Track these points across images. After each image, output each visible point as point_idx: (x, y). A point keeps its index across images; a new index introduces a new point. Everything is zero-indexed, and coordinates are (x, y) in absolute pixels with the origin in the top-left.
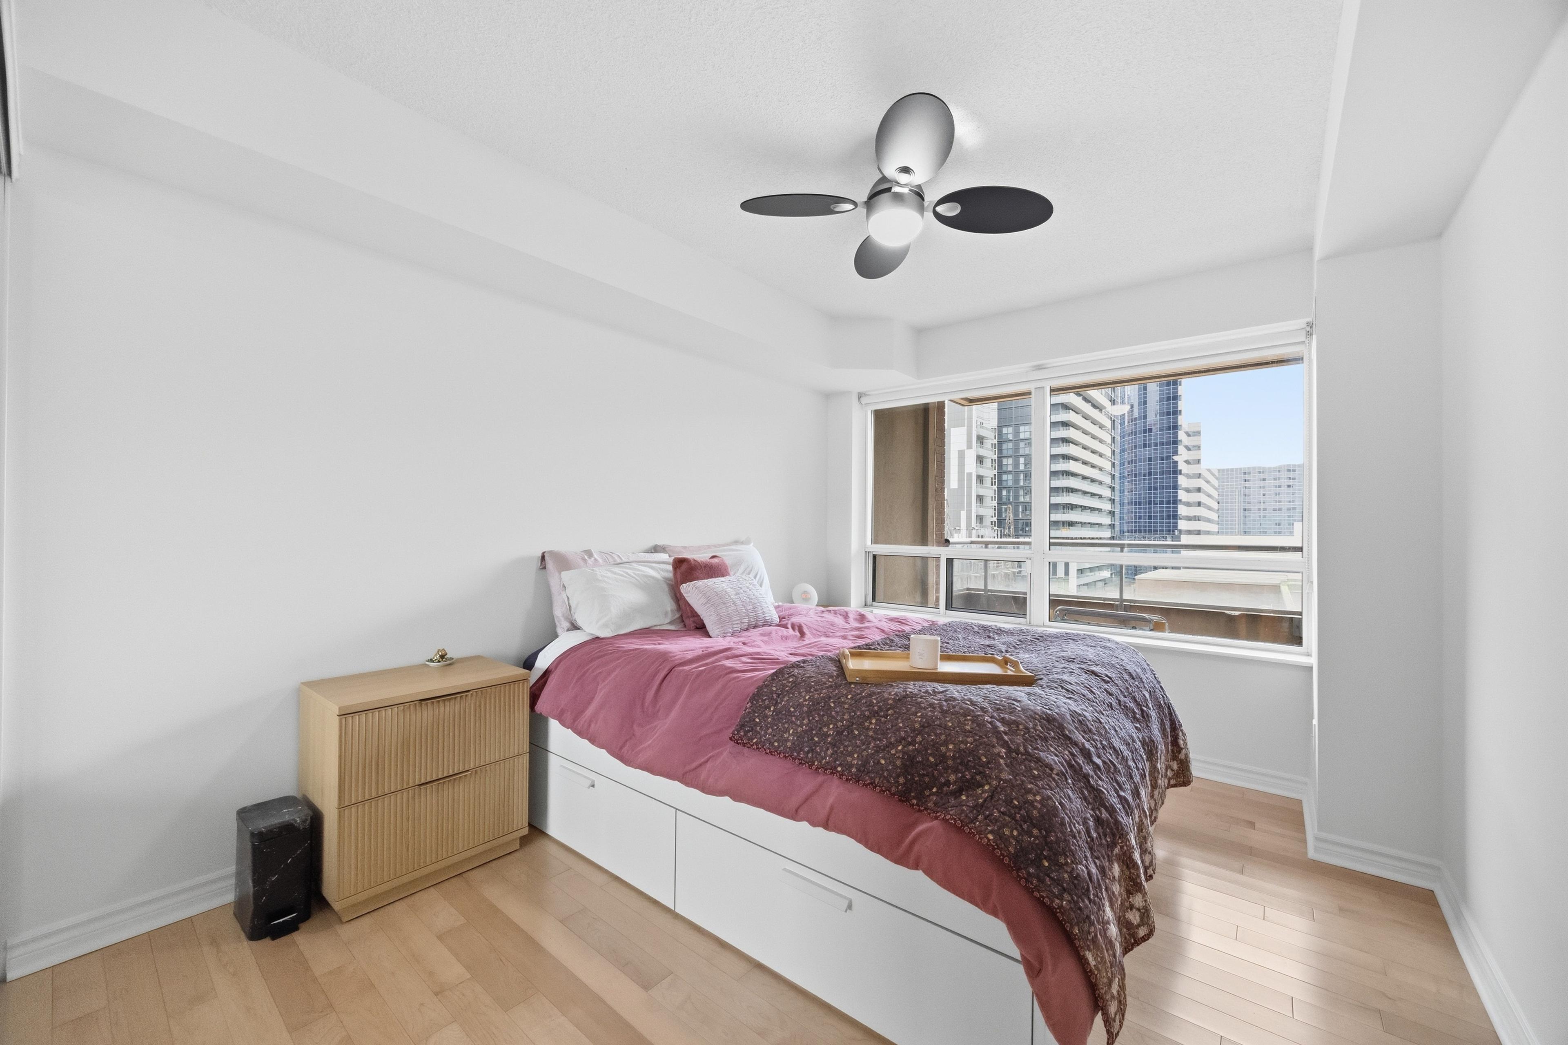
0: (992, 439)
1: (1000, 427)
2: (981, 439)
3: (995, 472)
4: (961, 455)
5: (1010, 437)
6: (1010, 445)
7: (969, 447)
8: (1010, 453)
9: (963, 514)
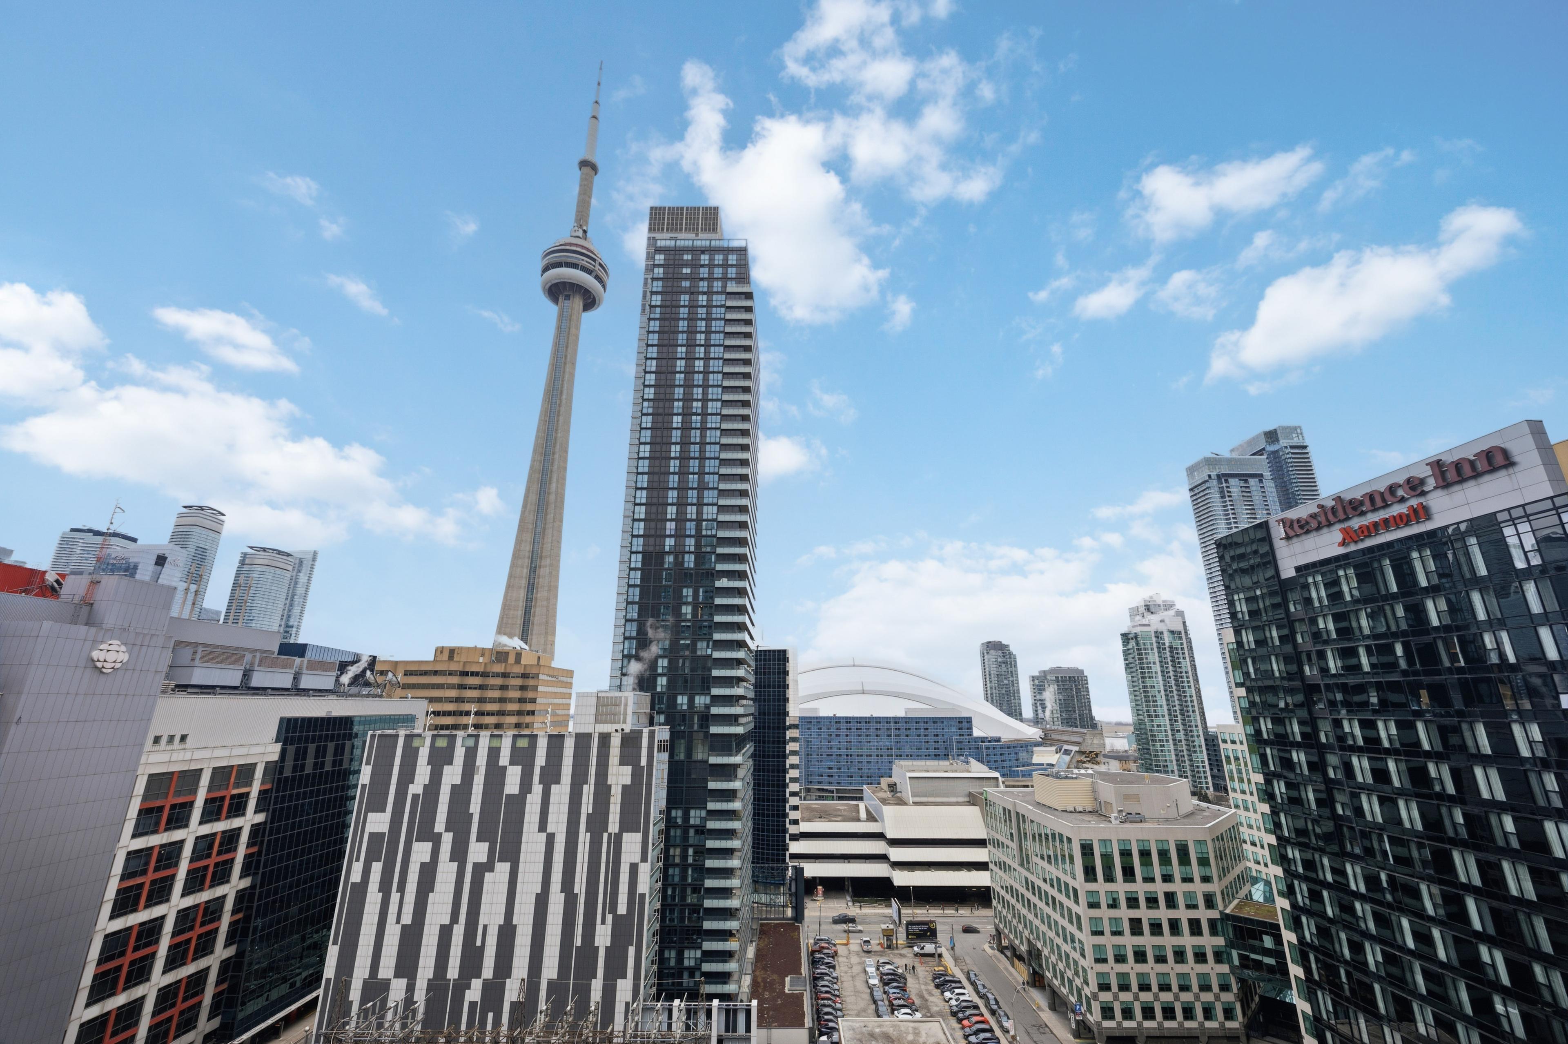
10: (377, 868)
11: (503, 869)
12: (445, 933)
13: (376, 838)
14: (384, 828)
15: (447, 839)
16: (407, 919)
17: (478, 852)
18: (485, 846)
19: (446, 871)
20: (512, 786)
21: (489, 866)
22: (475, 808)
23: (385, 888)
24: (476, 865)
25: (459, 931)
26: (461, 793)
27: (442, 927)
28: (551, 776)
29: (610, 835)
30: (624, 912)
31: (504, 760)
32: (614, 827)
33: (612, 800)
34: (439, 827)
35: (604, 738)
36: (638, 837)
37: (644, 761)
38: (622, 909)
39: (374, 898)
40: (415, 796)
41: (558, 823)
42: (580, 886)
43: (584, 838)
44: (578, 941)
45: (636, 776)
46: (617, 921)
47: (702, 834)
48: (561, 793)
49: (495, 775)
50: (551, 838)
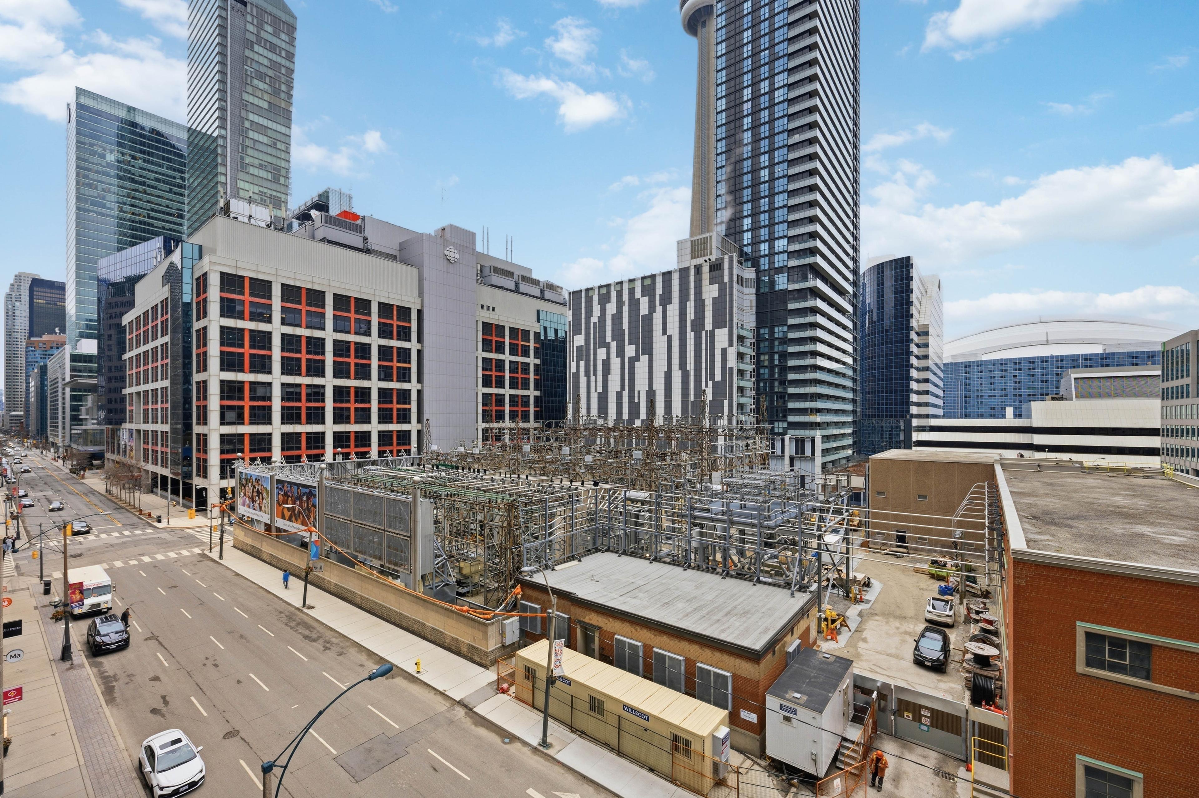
0: (751, 339)
1: (758, 328)
2: (741, 339)
3: (754, 367)
4: (724, 351)
5: (767, 336)
6: (767, 343)
7: (731, 345)
8: (766, 350)
9: (726, 403)
10: (582, 364)
11: (644, 358)
12: (619, 396)
13: (579, 348)
14: (582, 343)
15: (614, 345)
16: (600, 389)
17: (630, 351)
18: (633, 347)
19: (616, 363)
20: (644, 310)
21: (636, 358)
22: (626, 326)
23: (587, 374)
24: (630, 358)
25: (625, 394)
26: (617, 318)
27: (617, 392)
28: (666, 300)
29: (707, 332)
30: (720, 379)
31: (638, 295)
32: (709, 326)
33: (706, 308)
34: (609, 339)
35: (698, 269)
36: (726, 331)
37: (726, 279)
38: (718, 377)
39: (583, 380)
40: (595, 324)
41: (673, 329)
42: (690, 366)
43: (690, 336)
44: (692, 398)
45: (722, 290)
46: (716, 385)
47: (785, 343)
48: (673, 309)
49: (635, 304)
50: (670, 338)
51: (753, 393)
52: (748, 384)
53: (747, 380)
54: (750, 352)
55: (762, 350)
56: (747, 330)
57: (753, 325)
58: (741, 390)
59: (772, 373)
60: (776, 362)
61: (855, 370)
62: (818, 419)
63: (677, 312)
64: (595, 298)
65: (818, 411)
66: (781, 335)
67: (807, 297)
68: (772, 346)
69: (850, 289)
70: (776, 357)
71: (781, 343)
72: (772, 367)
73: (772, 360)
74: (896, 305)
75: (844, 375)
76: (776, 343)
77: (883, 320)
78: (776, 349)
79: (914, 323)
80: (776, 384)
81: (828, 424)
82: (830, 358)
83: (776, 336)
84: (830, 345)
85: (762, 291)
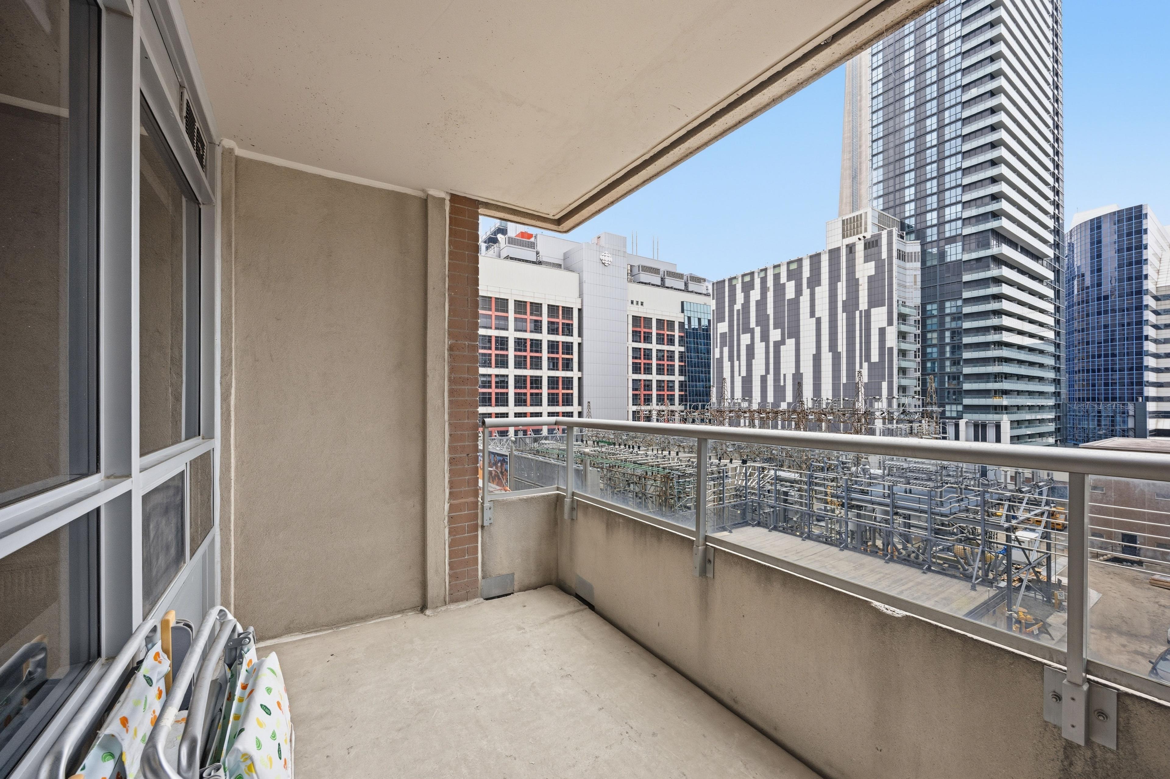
0: (915, 316)
1: (923, 305)
2: (903, 317)
3: (919, 346)
4: (882, 332)
5: (935, 312)
6: (935, 320)
7: (890, 323)
8: (935, 327)
9: (885, 385)
10: (726, 350)
11: (791, 343)
12: (764, 380)
13: (723, 335)
14: (726, 330)
15: (758, 330)
16: (744, 373)
17: (775, 335)
18: (779, 331)
19: (760, 347)
20: (790, 293)
21: (782, 342)
22: (770, 311)
23: (731, 359)
24: (775, 342)
25: (770, 378)
26: (761, 304)
27: (762, 376)
28: (814, 281)
29: (861, 312)
30: (877, 360)
31: (783, 279)
32: (863, 305)
33: (860, 288)
34: (753, 324)
35: (851, 248)
36: (884, 309)
37: (884, 255)
38: (875, 358)
39: (727, 364)
40: (738, 311)
41: (823, 310)
42: (842, 347)
43: (842, 318)
44: (844, 380)
45: (879, 267)
46: (872, 366)
47: (959, 319)
48: (822, 292)
49: (779, 289)
50: (819, 321)
51: (919, 374)
52: (912, 364)
53: (910, 361)
54: (913, 330)
55: (929, 328)
56: (909, 307)
57: (918, 301)
58: (903, 371)
59: (942, 352)
60: (948, 340)
61: (1057, 346)
62: (1005, 401)
63: (827, 294)
64: (739, 287)
65: (1005, 393)
66: (954, 310)
67: (989, 266)
68: (942, 323)
69: (1050, 252)
70: (948, 334)
71: (953, 319)
72: (942, 346)
73: (942, 338)
74: (1120, 266)
75: (1041, 352)
76: (948, 319)
77: (1099, 285)
78: (947, 326)
79: (1149, 285)
80: (948, 363)
81: (1019, 408)
82: (1021, 333)
83: (948, 311)
84: (1021, 318)
85: (929, 264)
